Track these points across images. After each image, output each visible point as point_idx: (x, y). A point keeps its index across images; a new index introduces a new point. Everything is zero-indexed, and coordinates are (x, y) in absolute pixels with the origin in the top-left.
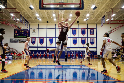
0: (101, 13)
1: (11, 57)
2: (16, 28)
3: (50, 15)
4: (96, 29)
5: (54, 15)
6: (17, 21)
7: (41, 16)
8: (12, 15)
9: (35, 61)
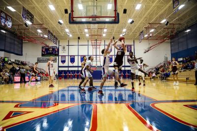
0: (139, 28)
1: (39, 78)
2: (44, 46)
3: (81, 31)
4: (134, 45)
5: (86, 30)
6: (44, 38)
7: (72, 32)
8: (39, 31)
9: (65, 82)
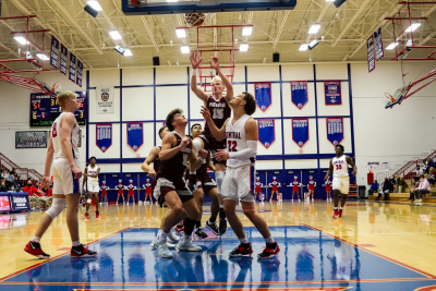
0: (367, 20)
1: (24, 200)
2: (38, 89)
3: (164, 37)
4: (349, 80)
5: (181, 34)
6: (38, 64)
7: (132, 40)
8: (21, 40)
9: (112, 214)
